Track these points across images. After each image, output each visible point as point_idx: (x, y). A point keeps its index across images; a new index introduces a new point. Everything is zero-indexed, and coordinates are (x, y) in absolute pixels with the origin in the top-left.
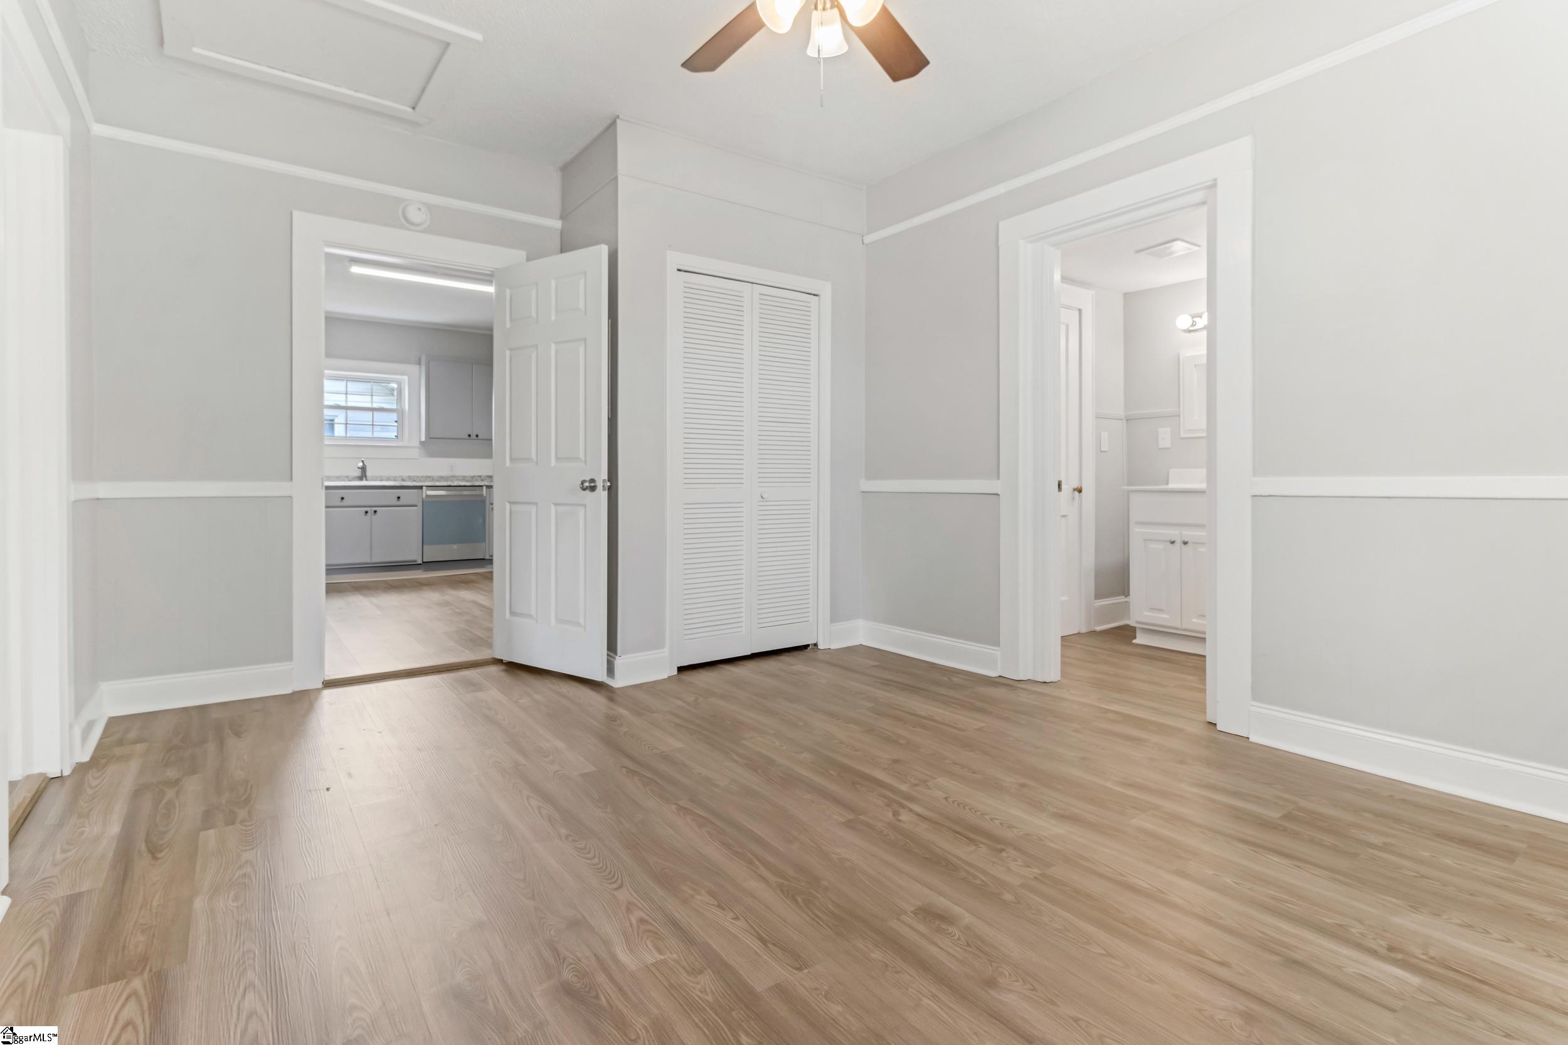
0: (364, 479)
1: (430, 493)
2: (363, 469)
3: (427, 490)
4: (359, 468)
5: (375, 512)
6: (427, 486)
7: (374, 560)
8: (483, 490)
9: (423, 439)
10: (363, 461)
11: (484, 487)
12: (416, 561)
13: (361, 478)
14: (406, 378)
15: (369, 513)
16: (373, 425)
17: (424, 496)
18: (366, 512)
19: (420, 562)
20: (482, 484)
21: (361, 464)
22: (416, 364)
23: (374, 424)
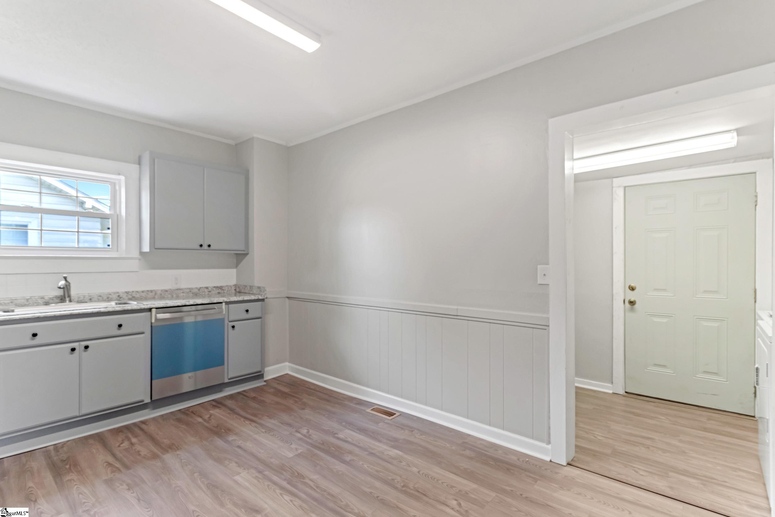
0: (67, 299)
1: (161, 316)
2: (67, 288)
3: (157, 313)
4: (60, 288)
5: (87, 347)
6: (156, 308)
7: (84, 412)
8: (222, 305)
9: (146, 248)
10: (65, 278)
11: (224, 304)
12: (143, 401)
13: (62, 299)
14: (122, 178)
15: (76, 352)
16: (78, 232)
17: (153, 321)
18: (73, 350)
19: (148, 400)
20: (221, 300)
21: (62, 283)
22: (134, 163)
23: (80, 230)
